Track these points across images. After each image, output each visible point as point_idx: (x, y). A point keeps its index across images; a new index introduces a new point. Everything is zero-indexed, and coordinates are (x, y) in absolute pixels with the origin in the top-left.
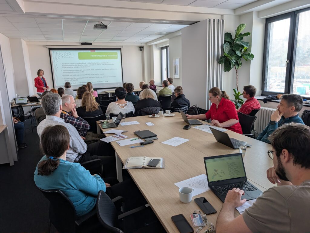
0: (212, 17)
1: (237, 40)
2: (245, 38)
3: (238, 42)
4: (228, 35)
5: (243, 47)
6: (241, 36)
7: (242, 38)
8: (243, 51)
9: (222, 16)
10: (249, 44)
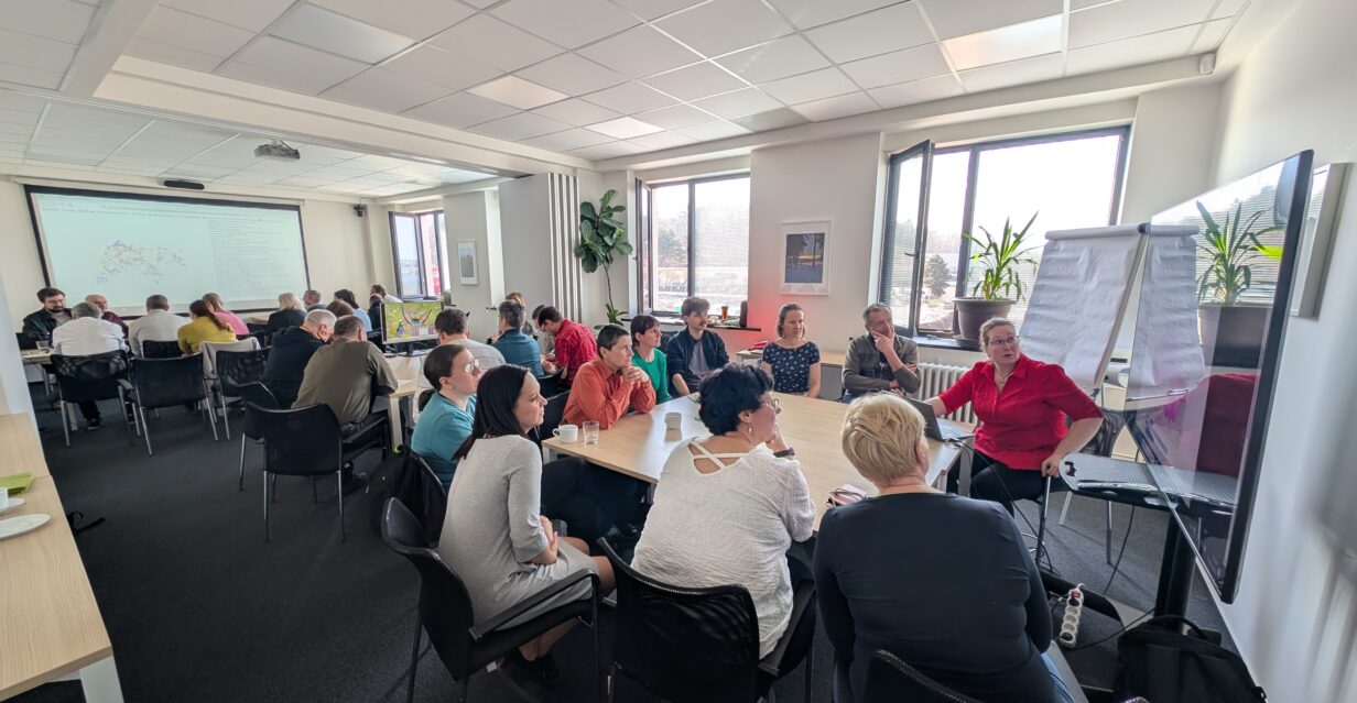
0: (557, 170)
1: (604, 217)
2: (616, 216)
3: (605, 221)
4: (587, 206)
5: (614, 229)
6: (609, 211)
7: (611, 215)
8: (615, 236)
9: (575, 169)
10: (623, 224)
